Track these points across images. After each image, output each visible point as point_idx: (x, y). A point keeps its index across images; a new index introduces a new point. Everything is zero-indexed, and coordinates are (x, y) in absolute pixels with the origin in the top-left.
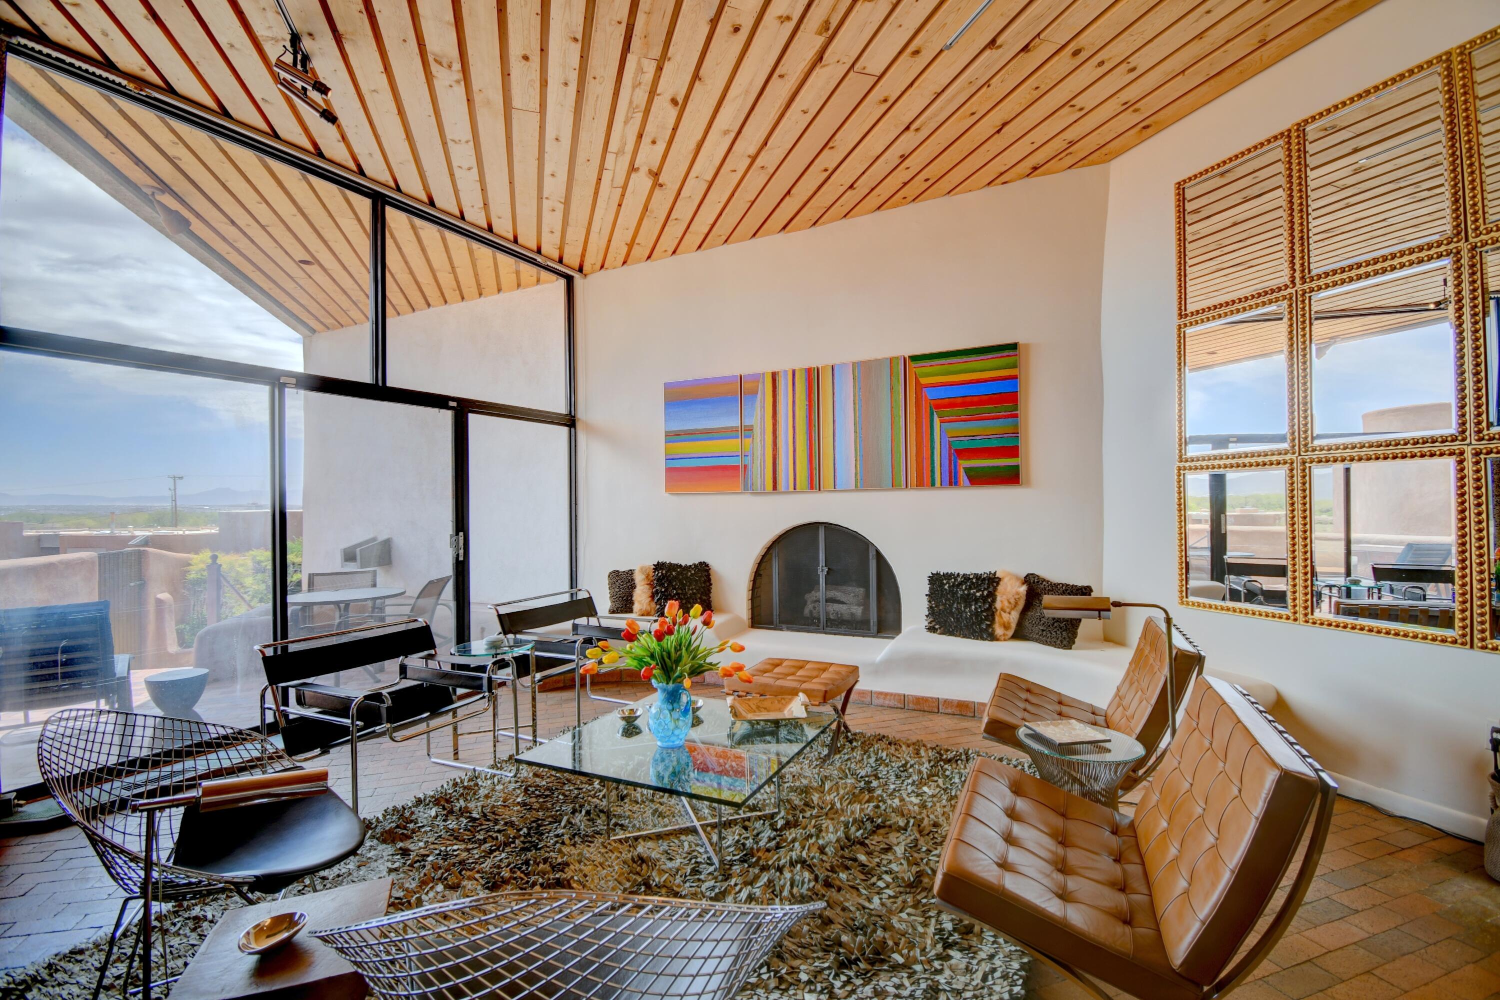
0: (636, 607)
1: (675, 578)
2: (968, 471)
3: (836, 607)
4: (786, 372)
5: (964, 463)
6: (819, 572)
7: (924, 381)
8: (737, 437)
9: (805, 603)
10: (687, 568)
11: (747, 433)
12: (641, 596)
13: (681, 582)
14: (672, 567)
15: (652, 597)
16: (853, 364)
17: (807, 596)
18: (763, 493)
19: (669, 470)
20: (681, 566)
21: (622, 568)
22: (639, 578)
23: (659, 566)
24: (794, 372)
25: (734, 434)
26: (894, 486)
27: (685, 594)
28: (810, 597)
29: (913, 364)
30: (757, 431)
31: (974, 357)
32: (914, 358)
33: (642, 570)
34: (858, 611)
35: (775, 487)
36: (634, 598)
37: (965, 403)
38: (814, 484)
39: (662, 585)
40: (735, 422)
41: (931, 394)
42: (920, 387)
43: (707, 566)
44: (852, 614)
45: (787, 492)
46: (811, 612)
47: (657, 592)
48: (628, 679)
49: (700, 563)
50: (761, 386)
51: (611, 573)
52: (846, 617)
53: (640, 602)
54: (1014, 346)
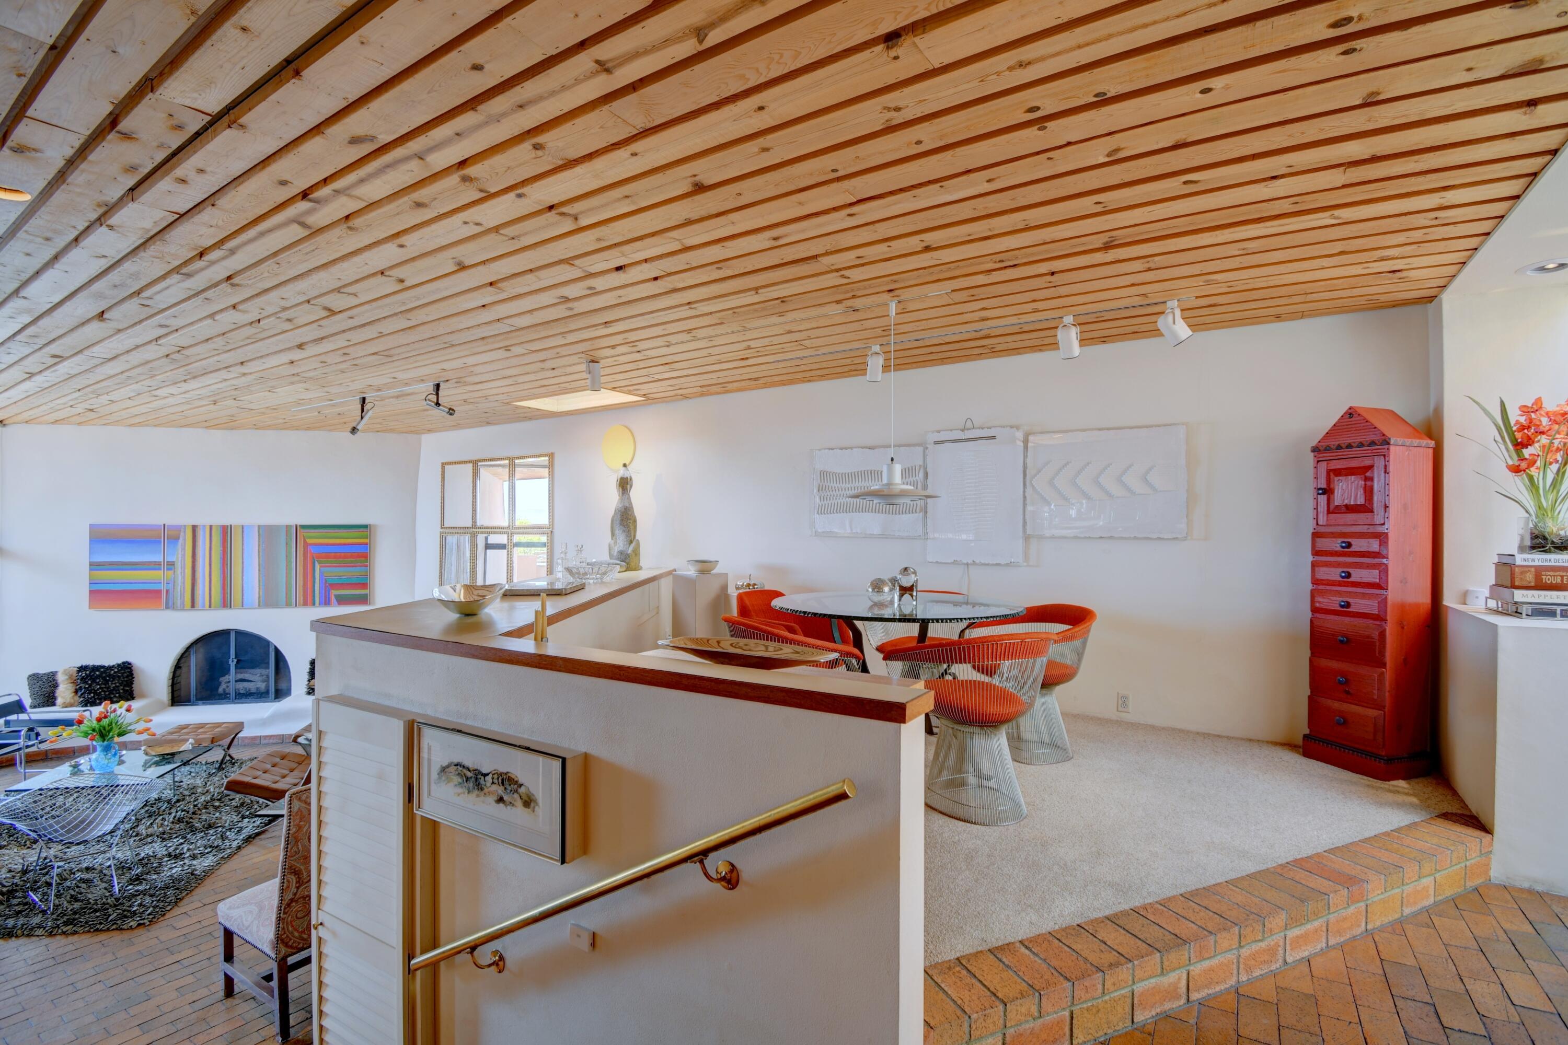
0: (59, 701)
1: (98, 677)
2: (336, 596)
3: (246, 684)
4: (204, 526)
5: (334, 592)
6: (230, 662)
7: (309, 541)
8: (160, 569)
9: (220, 684)
10: (111, 668)
11: (169, 567)
12: (64, 692)
13: (104, 678)
14: (95, 668)
15: (76, 692)
16: (259, 526)
17: (221, 679)
18: (183, 608)
19: (91, 592)
20: (104, 667)
21: (42, 671)
22: (61, 678)
23: (82, 669)
24: (211, 527)
25: (157, 567)
26: (288, 605)
27: (109, 687)
28: (223, 680)
29: (303, 530)
30: (178, 565)
31: (342, 530)
32: (303, 527)
33: (65, 672)
34: (262, 686)
35: (193, 606)
36: (57, 695)
37: (336, 556)
38: (226, 603)
39: (86, 683)
40: (159, 558)
41: (313, 550)
42: (306, 545)
43: (130, 664)
44: (258, 688)
45: (203, 609)
46: (224, 690)
47: (80, 688)
48: (53, 756)
49: (124, 663)
50: (182, 534)
51: (30, 676)
52: (253, 690)
53: (63, 697)
54: (366, 526)
